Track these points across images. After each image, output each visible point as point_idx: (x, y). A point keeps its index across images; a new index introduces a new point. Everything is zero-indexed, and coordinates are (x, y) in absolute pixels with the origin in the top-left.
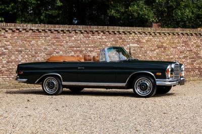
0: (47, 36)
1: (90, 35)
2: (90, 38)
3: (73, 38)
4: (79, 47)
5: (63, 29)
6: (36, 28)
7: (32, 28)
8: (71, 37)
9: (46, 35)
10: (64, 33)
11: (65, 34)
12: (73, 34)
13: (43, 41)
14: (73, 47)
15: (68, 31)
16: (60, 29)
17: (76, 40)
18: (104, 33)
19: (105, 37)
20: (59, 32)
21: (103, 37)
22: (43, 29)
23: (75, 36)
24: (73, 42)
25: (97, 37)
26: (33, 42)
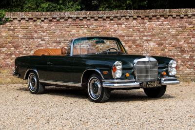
0: (89, 25)
1: (146, 21)
2: (146, 25)
3: (123, 26)
4: (132, 36)
5: (108, 15)
6: (75, 16)
7: (71, 16)
8: (121, 24)
9: (89, 23)
10: (112, 20)
11: (112, 22)
12: (123, 20)
13: (85, 31)
14: (124, 36)
15: (116, 17)
16: (105, 16)
17: (127, 28)
18: (166, 18)
19: (167, 22)
20: (104, 20)
21: (164, 23)
22: (84, 16)
23: (126, 23)
24: (123, 30)
25: (155, 23)
26: (73, 32)
